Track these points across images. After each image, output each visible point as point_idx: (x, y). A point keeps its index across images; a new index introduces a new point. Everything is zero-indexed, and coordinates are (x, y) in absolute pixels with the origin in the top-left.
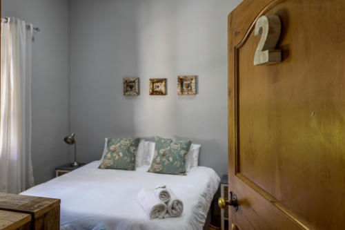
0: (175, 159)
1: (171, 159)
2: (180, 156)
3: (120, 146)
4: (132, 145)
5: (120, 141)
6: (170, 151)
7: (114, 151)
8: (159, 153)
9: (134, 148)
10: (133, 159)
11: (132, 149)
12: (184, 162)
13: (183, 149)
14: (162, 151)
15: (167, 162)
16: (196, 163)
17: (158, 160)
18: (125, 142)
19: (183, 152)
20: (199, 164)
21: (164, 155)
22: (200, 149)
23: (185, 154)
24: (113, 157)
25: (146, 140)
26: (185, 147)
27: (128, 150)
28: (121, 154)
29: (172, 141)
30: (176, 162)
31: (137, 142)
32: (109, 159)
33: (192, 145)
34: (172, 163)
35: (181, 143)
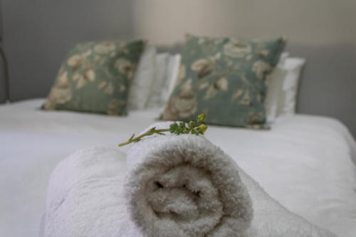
0: (235, 84)
1: (224, 84)
2: (251, 76)
3: (91, 57)
4: (120, 55)
5: (92, 47)
6: (221, 63)
7: (75, 69)
8: (189, 72)
9: (128, 64)
10: (123, 88)
11: (121, 65)
12: (263, 93)
13: (261, 57)
14: (197, 66)
15: (211, 92)
16: (290, 104)
17: (187, 87)
18: (105, 48)
19: (259, 67)
20: (298, 110)
21: (203, 74)
22: (302, 71)
23: (266, 73)
24: (72, 83)
25: (160, 50)
26: (265, 53)
27: (111, 64)
28: (91, 75)
29: (226, 41)
30: (239, 93)
31: (136, 51)
32: (64, 87)
33: (284, 55)
34: (226, 96)
35: (254, 46)
